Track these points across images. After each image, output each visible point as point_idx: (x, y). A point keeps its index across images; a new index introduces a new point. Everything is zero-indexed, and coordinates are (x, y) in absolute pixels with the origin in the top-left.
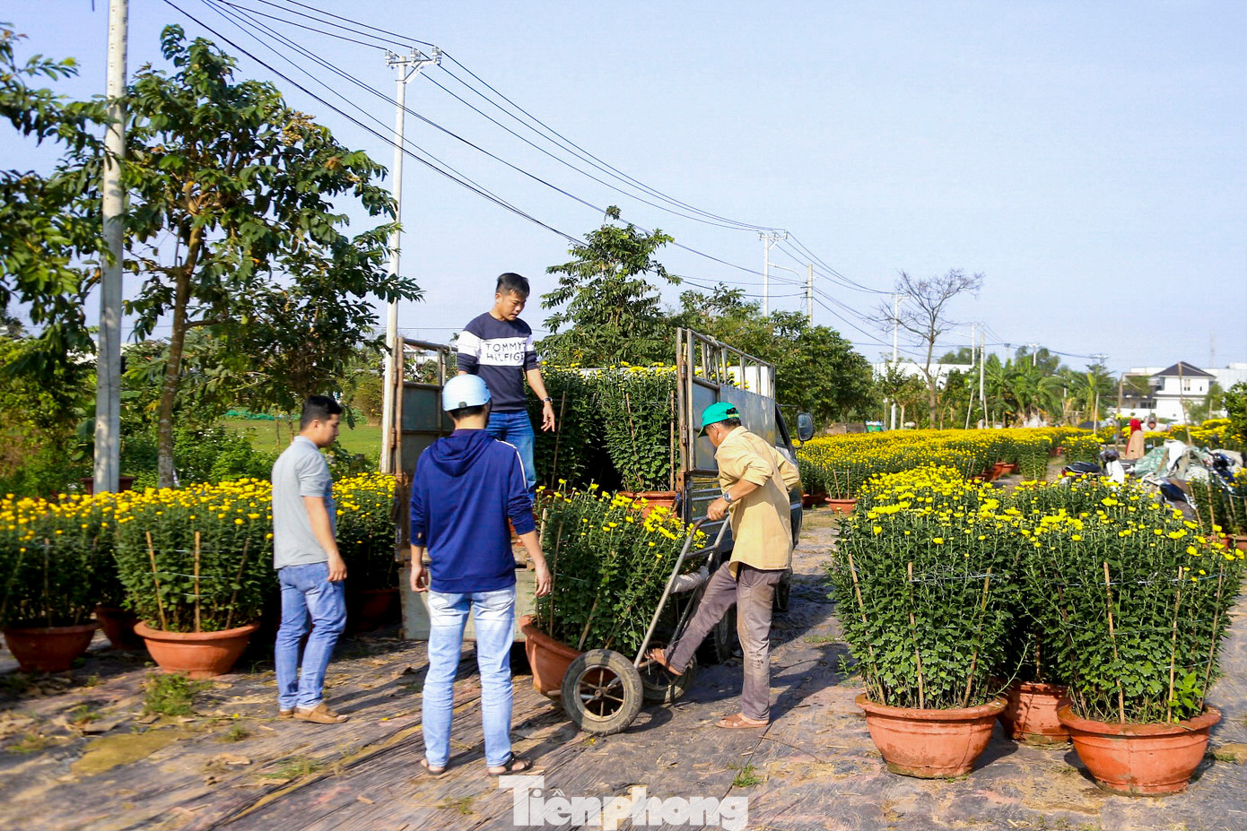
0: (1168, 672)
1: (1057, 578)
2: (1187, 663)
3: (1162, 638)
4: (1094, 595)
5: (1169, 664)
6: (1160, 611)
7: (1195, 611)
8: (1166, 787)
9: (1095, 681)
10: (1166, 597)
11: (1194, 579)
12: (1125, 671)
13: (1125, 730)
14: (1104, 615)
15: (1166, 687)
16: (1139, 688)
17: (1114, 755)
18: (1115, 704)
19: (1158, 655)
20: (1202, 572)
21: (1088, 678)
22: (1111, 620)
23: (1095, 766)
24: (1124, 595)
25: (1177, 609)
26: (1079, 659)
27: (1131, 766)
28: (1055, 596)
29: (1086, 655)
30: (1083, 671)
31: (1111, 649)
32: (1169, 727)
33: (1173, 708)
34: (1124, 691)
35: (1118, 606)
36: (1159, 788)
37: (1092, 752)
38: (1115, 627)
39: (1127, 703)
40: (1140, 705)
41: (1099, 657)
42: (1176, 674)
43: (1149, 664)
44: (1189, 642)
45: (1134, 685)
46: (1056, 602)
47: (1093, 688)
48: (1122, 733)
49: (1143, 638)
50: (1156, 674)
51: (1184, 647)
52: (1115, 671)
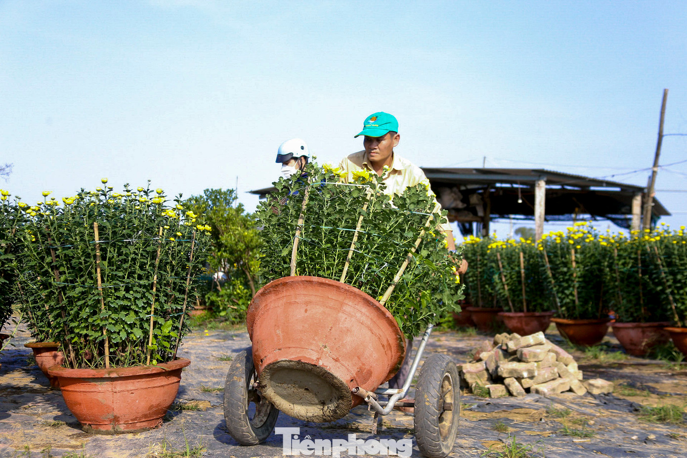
0: (148, 320)
1: (50, 241)
2: (164, 314)
3: (145, 290)
4: (84, 252)
5: (149, 313)
6: (142, 267)
7: (173, 267)
8: (144, 424)
9: (84, 332)
10: (148, 253)
11: (172, 239)
12: (110, 321)
13: (109, 373)
14: (93, 271)
15: (146, 332)
16: (123, 335)
17: (100, 397)
18: (101, 353)
19: (140, 303)
20: (179, 234)
21: (77, 331)
22: (99, 275)
23: (83, 410)
24: (111, 253)
25: (157, 262)
26: (69, 315)
27: (115, 406)
28: (48, 260)
29: (76, 309)
30: (72, 325)
31: (98, 301)
32: (148, 368)
33: (152, 352)
34: (110, 339)
35: (106, 263)
36: (138, 425)
37: (79, 397)
38: (103, 281)
39: (112, 350)
40: (123, 351)
41: (88, 310)
42: (155, 323)
43: (132, 314)
44: (166, 295)
45: (118, 333)
46: (49, 264)
47: (82, 340)
48: (107, 376)
49: (127, 290)
50: (138, 323)
51: (163, 299)
52: (102, 320)
